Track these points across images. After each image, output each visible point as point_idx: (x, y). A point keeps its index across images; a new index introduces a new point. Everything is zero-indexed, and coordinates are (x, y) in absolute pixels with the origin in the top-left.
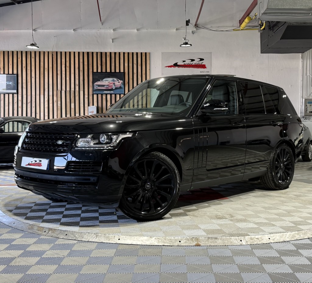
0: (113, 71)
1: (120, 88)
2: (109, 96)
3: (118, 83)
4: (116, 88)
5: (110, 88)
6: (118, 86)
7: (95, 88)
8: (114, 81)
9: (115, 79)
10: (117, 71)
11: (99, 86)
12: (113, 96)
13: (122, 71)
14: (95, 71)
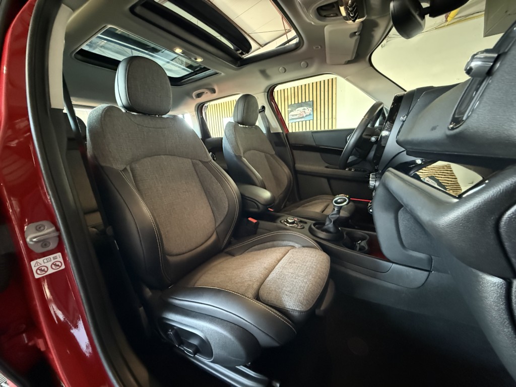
0: (304, 101)
1: (310, 114)
2: (300, 123)
3: (308, 110)
4: (306, 116)
5: (301, 116)
6: (308, 114)
7: (290, 118)
8: (304, 109)
9: (305, 108)
10: (307, 100)
11: (293, 115)
12: (304, 122)
13: (311, 99)
14: (290, 103)
